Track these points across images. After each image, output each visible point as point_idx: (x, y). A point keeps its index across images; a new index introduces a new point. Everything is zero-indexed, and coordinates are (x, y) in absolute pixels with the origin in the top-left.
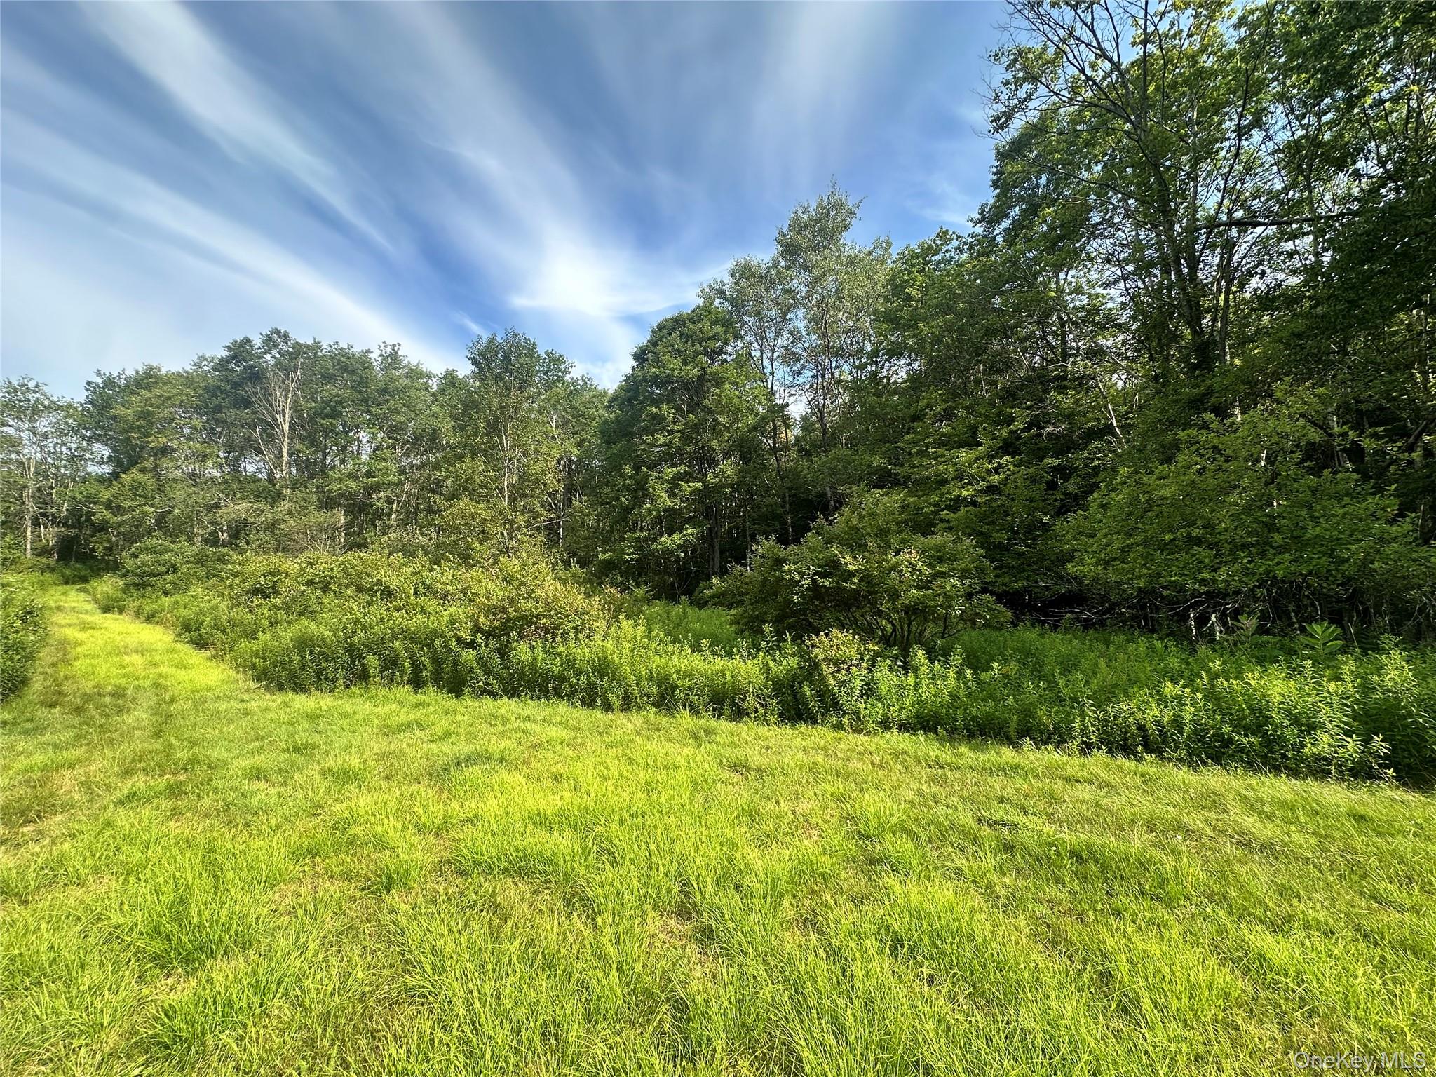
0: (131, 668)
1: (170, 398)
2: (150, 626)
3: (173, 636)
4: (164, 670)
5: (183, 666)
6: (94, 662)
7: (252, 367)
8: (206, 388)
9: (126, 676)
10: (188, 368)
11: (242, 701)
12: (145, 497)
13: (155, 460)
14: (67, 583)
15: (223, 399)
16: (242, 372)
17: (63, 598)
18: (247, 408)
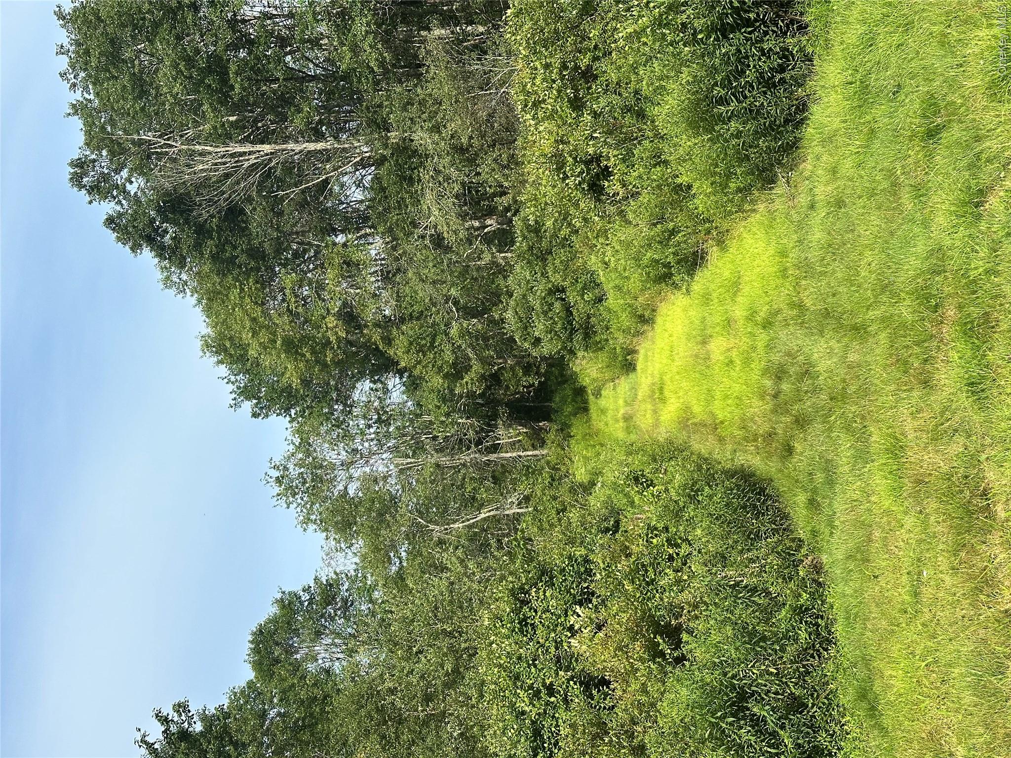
0: (734, 354)
1: (254, 320)
2: (659, 320)
3: (678, 294)
4: (739, 313)
5: (734, 286)
6: (718, 395)
7: (159, 210)
8: (222, 273)
9: (747, 361)
10: (193, 300)
11: (812, 207)
12: (435, 335)
13: (366, 326)
14: (586, 410)
15: (235, 248)
16: (175, 223)
17: (610, 413)
18: (242, 212)
